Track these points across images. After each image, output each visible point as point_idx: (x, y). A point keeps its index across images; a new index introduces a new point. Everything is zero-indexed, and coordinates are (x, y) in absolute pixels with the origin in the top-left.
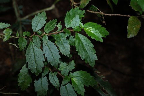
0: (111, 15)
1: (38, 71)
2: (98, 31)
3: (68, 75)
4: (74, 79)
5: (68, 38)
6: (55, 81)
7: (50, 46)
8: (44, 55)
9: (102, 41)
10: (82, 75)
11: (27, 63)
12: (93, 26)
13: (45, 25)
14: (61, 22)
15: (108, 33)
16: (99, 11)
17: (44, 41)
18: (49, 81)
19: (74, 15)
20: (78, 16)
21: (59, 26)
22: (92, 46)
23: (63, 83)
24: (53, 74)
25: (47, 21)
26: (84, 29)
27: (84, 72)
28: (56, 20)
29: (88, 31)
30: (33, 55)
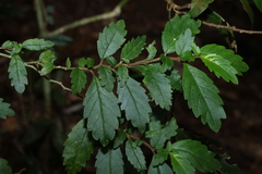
0: (251, 32)
1: (106, 137)
2: (229, 63)
3: (165, 147)
4: (175, 155)
5: (168, 73)
6: (137, 157)
7: (131, 87)
8: (120, 104)
9: (236, 81)
10: (191, 148)
11: (86, 120)
12: (218, 52)
13: (122, 46)
14: (154, 43)
15: (246, 67)
16: (224, 24)
17: (119, 78)
18: (125, 158)
19: (181, 30)
20: (188, 32)
21: (151, 49)
22: (217, 90)
23: (155, 161)
24: (134, 145)
25: (128, 38)
26: (202, 57)
27: (195, 142)
28: (145, 37)
29: (208, 62)
30: (98, 104)
